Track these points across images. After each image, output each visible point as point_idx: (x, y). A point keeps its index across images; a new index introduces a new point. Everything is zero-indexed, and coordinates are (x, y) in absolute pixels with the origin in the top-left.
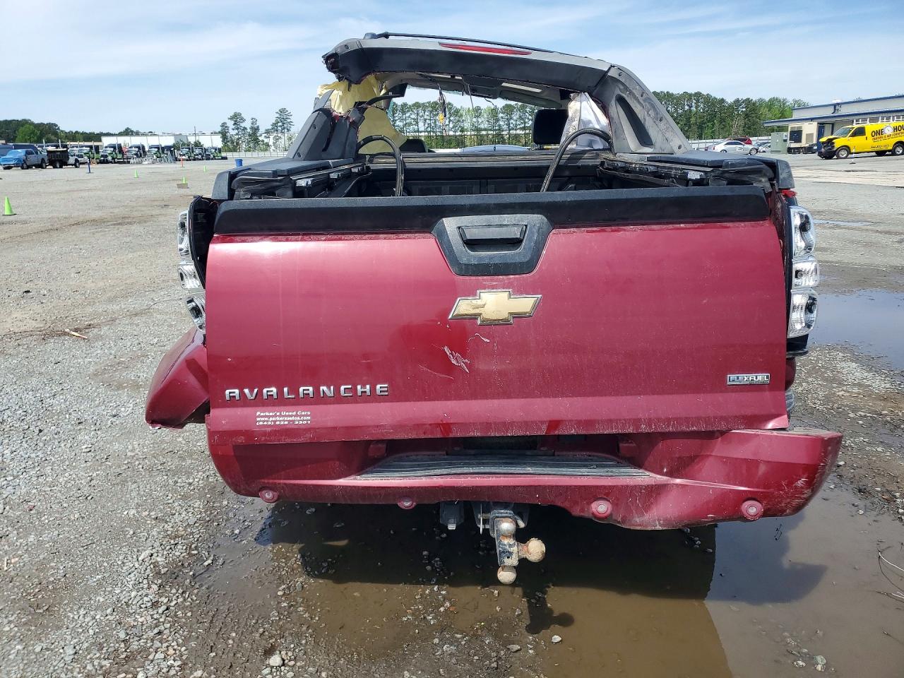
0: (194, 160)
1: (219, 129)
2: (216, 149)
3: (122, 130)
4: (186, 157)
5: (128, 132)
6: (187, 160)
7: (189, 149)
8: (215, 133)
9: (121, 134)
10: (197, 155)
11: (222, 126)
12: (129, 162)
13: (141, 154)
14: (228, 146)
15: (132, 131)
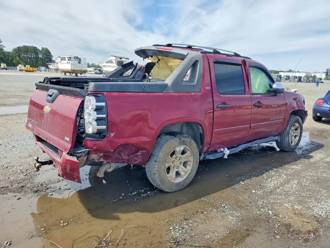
0: (309, 82)
1: (325, 71)
2: (319, 79)
3: (288, 70)
4: (305, 81)
5: (290, 71)
6: (306, 82)
7: (308, 78)
8: (324, 72)
9: (287, 72)
10: (310, 80)
11: (327, 70)
12: (281, 81)
13: (287, 79)
14: (327, 78)
15: (292, 71)
